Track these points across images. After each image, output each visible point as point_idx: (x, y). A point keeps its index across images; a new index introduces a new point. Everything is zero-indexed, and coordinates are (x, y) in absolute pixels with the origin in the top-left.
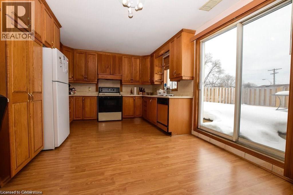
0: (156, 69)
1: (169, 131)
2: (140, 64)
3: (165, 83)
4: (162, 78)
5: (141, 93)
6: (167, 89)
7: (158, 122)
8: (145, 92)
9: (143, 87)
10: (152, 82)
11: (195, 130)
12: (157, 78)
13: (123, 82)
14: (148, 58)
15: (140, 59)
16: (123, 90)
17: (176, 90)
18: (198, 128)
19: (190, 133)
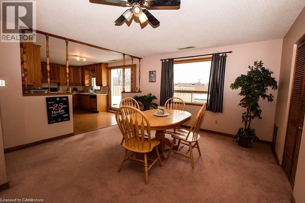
0: (87, 77)
1: (98, 111)
2: (73, 72)
3: (92, 85)
4: (90, 82)
5: (75, 91)
6: (95, 90)
7: (91, 108)
8: (77, 90)
9: (76, 87)
10: (83, 84)
11: (110, 109)
12: (87, 82)
13: (61, 84)
14: (79, 68)
15: (73, 68)
16: (60, 90)
17: (99, 90)
18: (111, 108)
19: (108, 111)
